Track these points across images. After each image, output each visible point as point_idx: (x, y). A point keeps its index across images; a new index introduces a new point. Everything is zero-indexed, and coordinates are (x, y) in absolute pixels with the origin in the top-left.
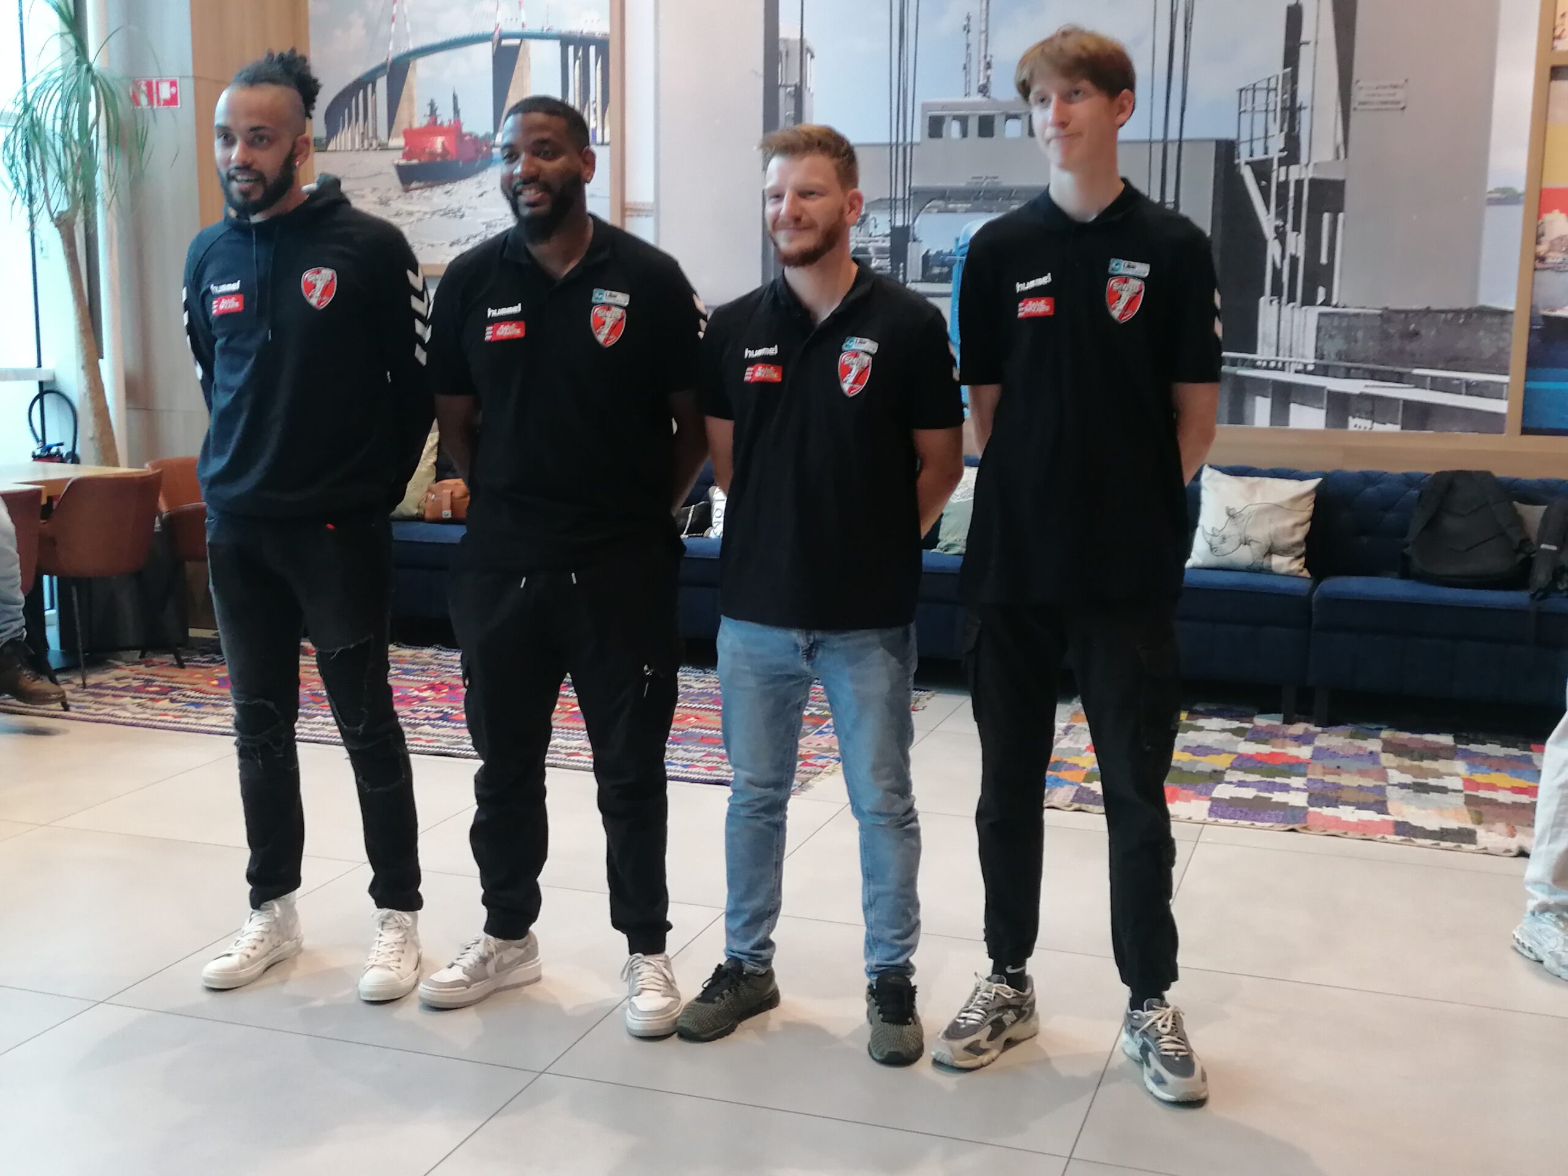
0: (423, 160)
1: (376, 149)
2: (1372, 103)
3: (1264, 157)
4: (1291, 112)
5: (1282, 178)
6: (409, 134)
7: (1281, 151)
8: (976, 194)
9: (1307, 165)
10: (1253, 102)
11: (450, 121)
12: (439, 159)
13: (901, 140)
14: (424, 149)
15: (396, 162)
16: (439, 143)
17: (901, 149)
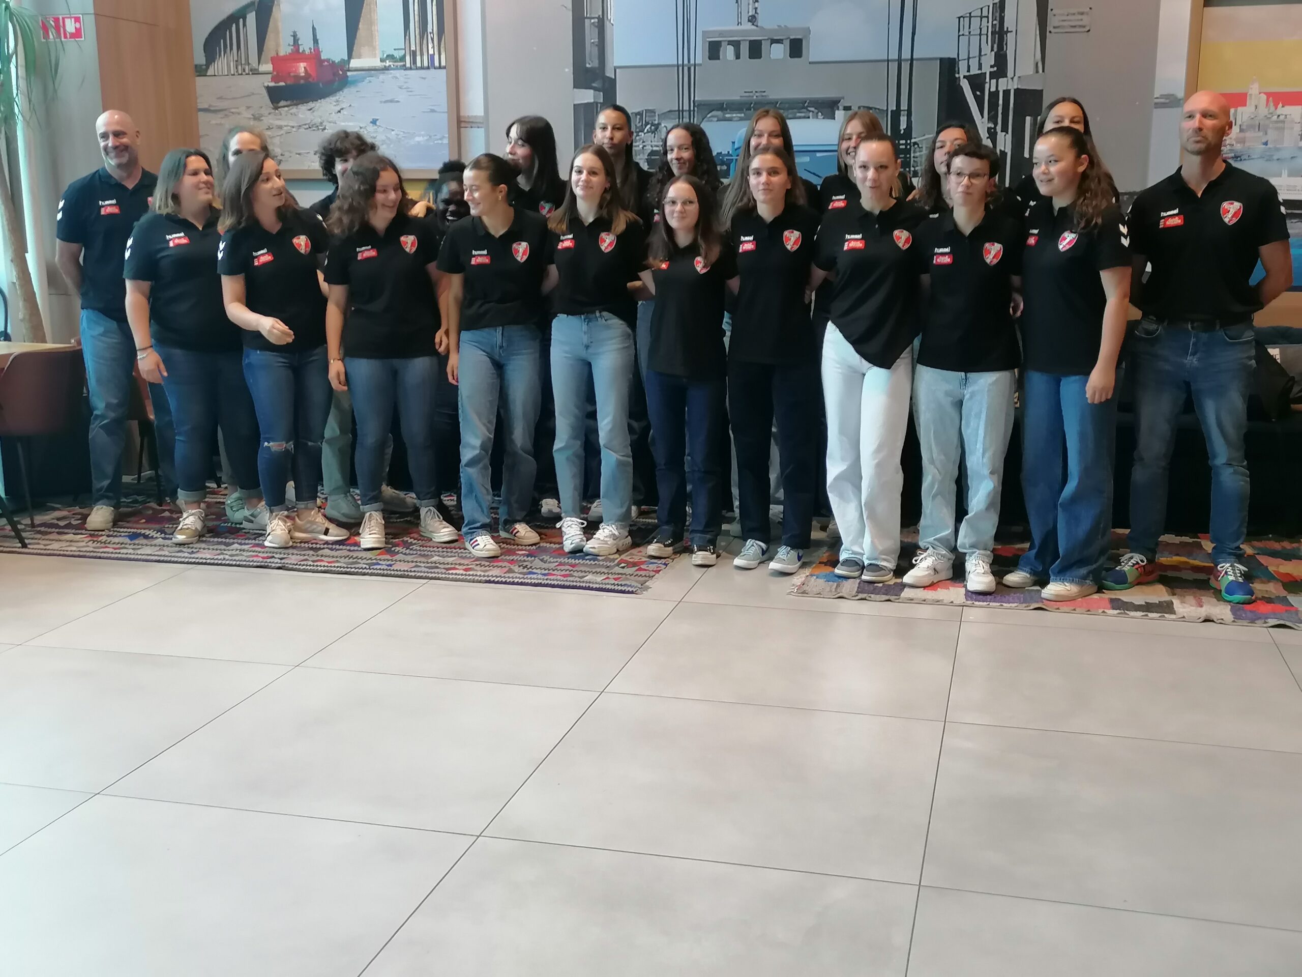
0: (289, 83)
1: (249, 74)
2: (1063, 27)
3: (979, 72)
4: (1000, 35)
5: (993, 89)
6: (276, 60)
7: (992, 67)
8: (747, 106)
9: (1012, 79)
10: (970, 28)
11: (310, 49)
12: (302, 82)
13: (686, 62)
14: (289, 73)
15: (266, 84)
16: (302, 67)
17: (686, 69)
